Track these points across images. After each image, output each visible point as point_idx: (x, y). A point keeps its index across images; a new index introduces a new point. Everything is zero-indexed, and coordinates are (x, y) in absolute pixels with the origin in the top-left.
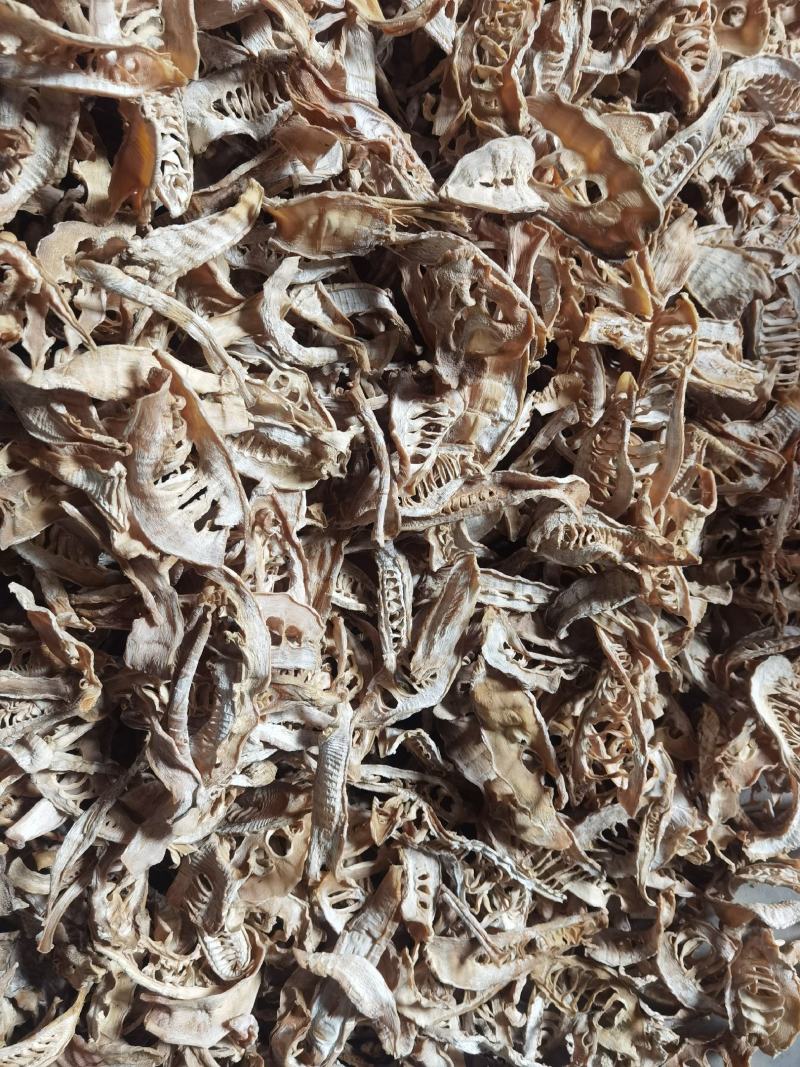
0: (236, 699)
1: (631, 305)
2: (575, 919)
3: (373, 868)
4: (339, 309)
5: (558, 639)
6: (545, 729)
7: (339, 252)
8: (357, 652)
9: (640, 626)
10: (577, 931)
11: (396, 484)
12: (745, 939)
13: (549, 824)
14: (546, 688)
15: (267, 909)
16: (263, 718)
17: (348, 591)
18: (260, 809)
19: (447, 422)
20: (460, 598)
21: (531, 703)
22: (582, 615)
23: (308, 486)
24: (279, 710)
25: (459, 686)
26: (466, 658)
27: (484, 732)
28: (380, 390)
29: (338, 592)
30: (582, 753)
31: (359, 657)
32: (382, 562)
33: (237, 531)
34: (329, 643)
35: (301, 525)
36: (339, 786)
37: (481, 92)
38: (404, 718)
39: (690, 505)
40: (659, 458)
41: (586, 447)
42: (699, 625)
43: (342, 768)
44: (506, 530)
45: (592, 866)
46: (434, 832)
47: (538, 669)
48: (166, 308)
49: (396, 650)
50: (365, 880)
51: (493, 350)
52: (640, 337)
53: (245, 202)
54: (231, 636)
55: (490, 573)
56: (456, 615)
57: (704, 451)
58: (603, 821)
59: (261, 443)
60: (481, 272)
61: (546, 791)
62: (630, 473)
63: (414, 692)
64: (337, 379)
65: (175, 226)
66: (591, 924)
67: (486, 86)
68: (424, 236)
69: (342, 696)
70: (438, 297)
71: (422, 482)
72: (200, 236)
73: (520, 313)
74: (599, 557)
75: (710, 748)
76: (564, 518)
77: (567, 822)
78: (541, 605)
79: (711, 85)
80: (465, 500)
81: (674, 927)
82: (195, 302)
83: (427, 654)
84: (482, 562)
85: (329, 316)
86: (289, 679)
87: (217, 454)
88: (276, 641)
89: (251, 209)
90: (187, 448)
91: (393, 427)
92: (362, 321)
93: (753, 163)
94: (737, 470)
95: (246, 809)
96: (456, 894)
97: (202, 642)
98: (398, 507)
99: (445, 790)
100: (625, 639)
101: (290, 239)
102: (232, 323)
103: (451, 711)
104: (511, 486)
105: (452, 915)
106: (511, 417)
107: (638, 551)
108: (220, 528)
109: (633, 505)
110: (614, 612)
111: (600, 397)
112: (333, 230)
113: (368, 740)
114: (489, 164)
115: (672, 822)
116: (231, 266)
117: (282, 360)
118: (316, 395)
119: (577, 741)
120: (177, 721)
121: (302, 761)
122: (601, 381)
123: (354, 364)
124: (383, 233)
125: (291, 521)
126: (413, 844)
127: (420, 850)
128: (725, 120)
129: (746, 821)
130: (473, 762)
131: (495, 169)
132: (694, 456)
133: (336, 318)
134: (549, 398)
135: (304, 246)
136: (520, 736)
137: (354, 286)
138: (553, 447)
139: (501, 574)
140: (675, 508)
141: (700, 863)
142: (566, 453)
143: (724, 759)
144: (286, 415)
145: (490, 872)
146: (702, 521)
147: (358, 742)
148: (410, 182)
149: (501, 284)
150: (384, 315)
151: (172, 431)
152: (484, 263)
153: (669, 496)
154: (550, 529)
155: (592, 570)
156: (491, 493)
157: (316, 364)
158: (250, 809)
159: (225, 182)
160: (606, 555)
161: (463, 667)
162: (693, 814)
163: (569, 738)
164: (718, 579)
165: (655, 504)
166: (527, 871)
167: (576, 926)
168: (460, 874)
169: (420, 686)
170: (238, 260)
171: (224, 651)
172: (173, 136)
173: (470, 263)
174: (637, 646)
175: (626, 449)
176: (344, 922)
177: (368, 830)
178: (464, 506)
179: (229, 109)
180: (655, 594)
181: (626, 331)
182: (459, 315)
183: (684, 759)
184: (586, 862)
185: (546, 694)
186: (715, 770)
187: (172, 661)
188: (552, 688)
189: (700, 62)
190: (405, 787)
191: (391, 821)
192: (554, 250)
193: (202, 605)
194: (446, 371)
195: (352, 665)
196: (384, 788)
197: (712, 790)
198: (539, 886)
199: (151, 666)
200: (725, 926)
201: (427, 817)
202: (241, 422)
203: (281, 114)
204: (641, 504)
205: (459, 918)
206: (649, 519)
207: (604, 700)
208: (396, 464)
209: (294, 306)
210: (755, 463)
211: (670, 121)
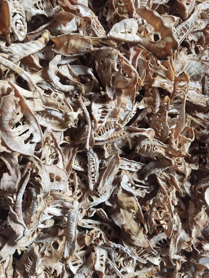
0: (38, 200)
1: (168, 75)
2: (150, 269)
3: (86, 253)
4: (75, 73)
5: (145, 180)
6: (141, 209)
7: (75, 54)
8: (81, 184)
9: (171, 176)
10: (150, 273)
11: (93, 130)
12: (203, 275)
13: (142, 239)
14: (141, 196)
15: (51, 267)
16: (49, 206)
17: (78, 164)
18: (49, 234)
19: (110, 110)
20: (114, 167)
21: (136, 201)
22: (152, 173)
23: (64, 130)
24: (54, 203)
25: (113, 195)
26: (116, 186)
27: (121, 209)
28: (88, 100)
29: (75, 165)
30: (152, 217)
31: (82, 186)
32: (89, 155)
33: (39, 144)
34: (72, 181)
35: (61, 143)
36: (74, 228)
37: (121, 6)
38: (96, 205)
39: (186, 138)
40: (177, 123)
41: (154, 120)
42: (189, 176)
43: (75, 222)
44: (129, 146)
45: (155, 252)
46: (105, 242)
47: (138, 190)
48: (14, 68)
49: (93, 183)
50: (83, 256)
51: (124, 87)
52: (170, 86)
53: (44, 37)
54: (37, 179)
55: (123, 159)
56: (113, 172)
57: (190, 122)
58: (159, 238)
59: (49, 115)
60: (121, 60)
61: (141, 229)
62: (168, 128)
63: (99, 197)
64: (74, 96)
65: (20, 44)
66: (155, 270)
67: (123, 4)
68: (102, 48)
69: (75, 199)
70: (106, 68)
71: (102, 130)
72: (28, 47)
73: (133, 74)
74: (158, 154)
75: (192, 214)
76: (147, 142)
77: (147, 238)
78: (139, 170)
79: (192, 10)
80: (116, 135)
81: (181, 271)
82: (27, 69)
83: (103, 185)
84: (121, 156)
85: (72, 76)
86: (58, 193)
87: (32, 118)
88: (52, 180)
89: (46, 39)
90: (21, 115)
91: (92, 111)
92: (82, 78)
93: (203, 36)
94: (200, 128)
95: (45, 234)
96: (112, 261)
97: (27, 181)
98: (93, 137)
99: (109, 228)
100: (166, 181)
101: (58, 49)
102: (39, 76)
103: (111, 203)
104: (130, 131)
105: (111, 268)
106: (130, 109)
107: (170, 153)
108: (33, 143)
109: (168, 138)
110: (162, 172)
111: (158, 104)
112: (72, 46)
113: (84, 212)
114: (123, 27)
115: (181, 238)
116: (39, 58)
117: (56, 89)
118: (67, 100)
119: (151, 213)
120: (18, 207)
121: (63, 218)
122: (158, 100)
123: (79, 91)
124: (89, 48)
125: (58, 141)
126: (99, 245)
127: (101, 247)
128: (196, 21)
129: (203, 237)
130: (118, 218)
131: (125, 28)
132: (187, 123)
133: (74, 76)
134: (142, 104)
135: (63, 52)
136: (132, 211)
137: (80, 66)
138: (143, 120)
139: (127, 160)
140: (181, 139)
141: (189, 251)
142: (147, 122)
143: (196, 218)
144: (56, 106)
145: (123, 254)
146: (190, 143)
147: (81, 212)
148: (98, 31)
149: (127, 64)
150: (89, 76)
151: (15, 109)
152: (121, 57)
153: (180, 136)
154: (142, 145)
155: (155, 159)
156: (124, 134)
157: (67, 90)
158: (47, 234)
159: (37, 31)
160: (160, 154)
161: (115, 189)
162: (187, 236)
163: (148, 212)
164: (194, 162)
165: (175, 138)
166: (135, 254)
167: (150, 271)
168: (114, 255)
169: (101, 195)
170: (42, 56)
171: (35, 184)
172: (20, 14)
173: (117, 57)
174: (170, 183)
175: (166, 120)
176: (77, 270)
177: (84, 241)
178: (115, 137)
179: (39, 7)
180: (176, 166)
181: (166, 84)
182: (113, 75)
183: (184, 218)
184: (153, 251)
185: (141, 197)
186: (194, 222)
187: (16, 187)
188: (143, 196)
189: (189, 2)
190: (96, 226)
191: (92, 238)
192: (144, 57)
193: (27, 168)
194: (109, 94)
195: (79, 188)
196: (90, 227)
197: (193, 228)
198: (139, 259)
199: (9, 189)
200: (196, 271)
201: (103, 237)
202: (40, 107)
203: (56, 9)
204: (171, 138)
205: (113, 269)
206: (174, 142)
207: (159, 200)
208: (93, 124)
209: (60, 72)
210: (206, 126)
211: (180, 20)
